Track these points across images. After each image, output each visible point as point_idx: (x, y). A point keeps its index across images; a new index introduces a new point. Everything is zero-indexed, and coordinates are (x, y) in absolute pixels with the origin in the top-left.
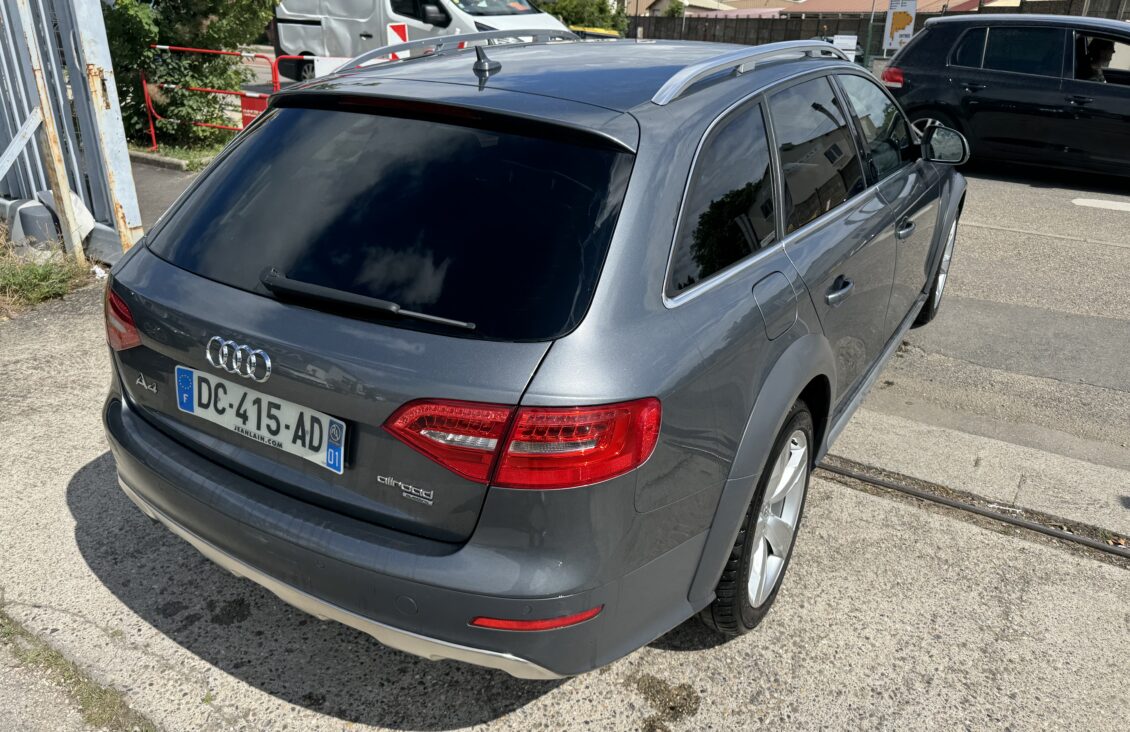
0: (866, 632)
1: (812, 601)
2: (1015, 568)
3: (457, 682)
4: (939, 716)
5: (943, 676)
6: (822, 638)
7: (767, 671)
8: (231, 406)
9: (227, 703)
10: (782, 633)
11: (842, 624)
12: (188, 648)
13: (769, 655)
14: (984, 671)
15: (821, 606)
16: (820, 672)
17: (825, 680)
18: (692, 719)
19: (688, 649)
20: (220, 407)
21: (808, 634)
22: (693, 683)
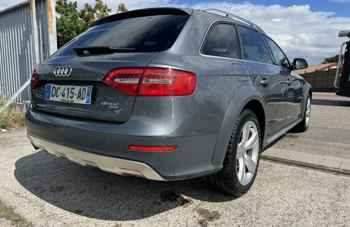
0: (285, 198)
1: (264, 190)
2: (341, 183)
3: (131, 208)
4: (315, 222)
5: (316, 210)
6: (268, 200)
7: (247, 208)
8: (61, 93)
9: (48, 211)
10: (253, 198)
11: (275, 196)
12: (40, 198)
13: (248, 204)
14: (332, 210)
15: (268, 191)
16: (267, 209)
17: (269, 211)
18: (217, 220)
19: (217, 202)
20: (57, 95)
21: (263, 199)
22: (218, 211)
